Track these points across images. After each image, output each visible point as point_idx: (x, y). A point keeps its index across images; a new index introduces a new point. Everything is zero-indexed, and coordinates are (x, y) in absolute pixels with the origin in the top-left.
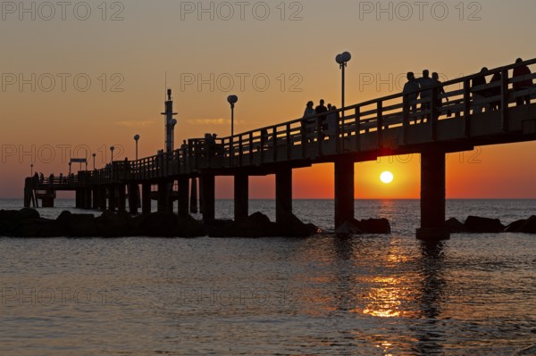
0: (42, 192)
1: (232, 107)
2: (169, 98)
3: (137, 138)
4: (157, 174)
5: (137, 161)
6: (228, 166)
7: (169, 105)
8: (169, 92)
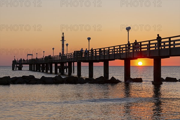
0: (18, 65)
1: (89, 41)
2: (63, 35)
3: (53, 49)
4: (61, 61)
5: (53, 56)
6: (87, 60)
7: (63, 38)
8: (63, 33)
